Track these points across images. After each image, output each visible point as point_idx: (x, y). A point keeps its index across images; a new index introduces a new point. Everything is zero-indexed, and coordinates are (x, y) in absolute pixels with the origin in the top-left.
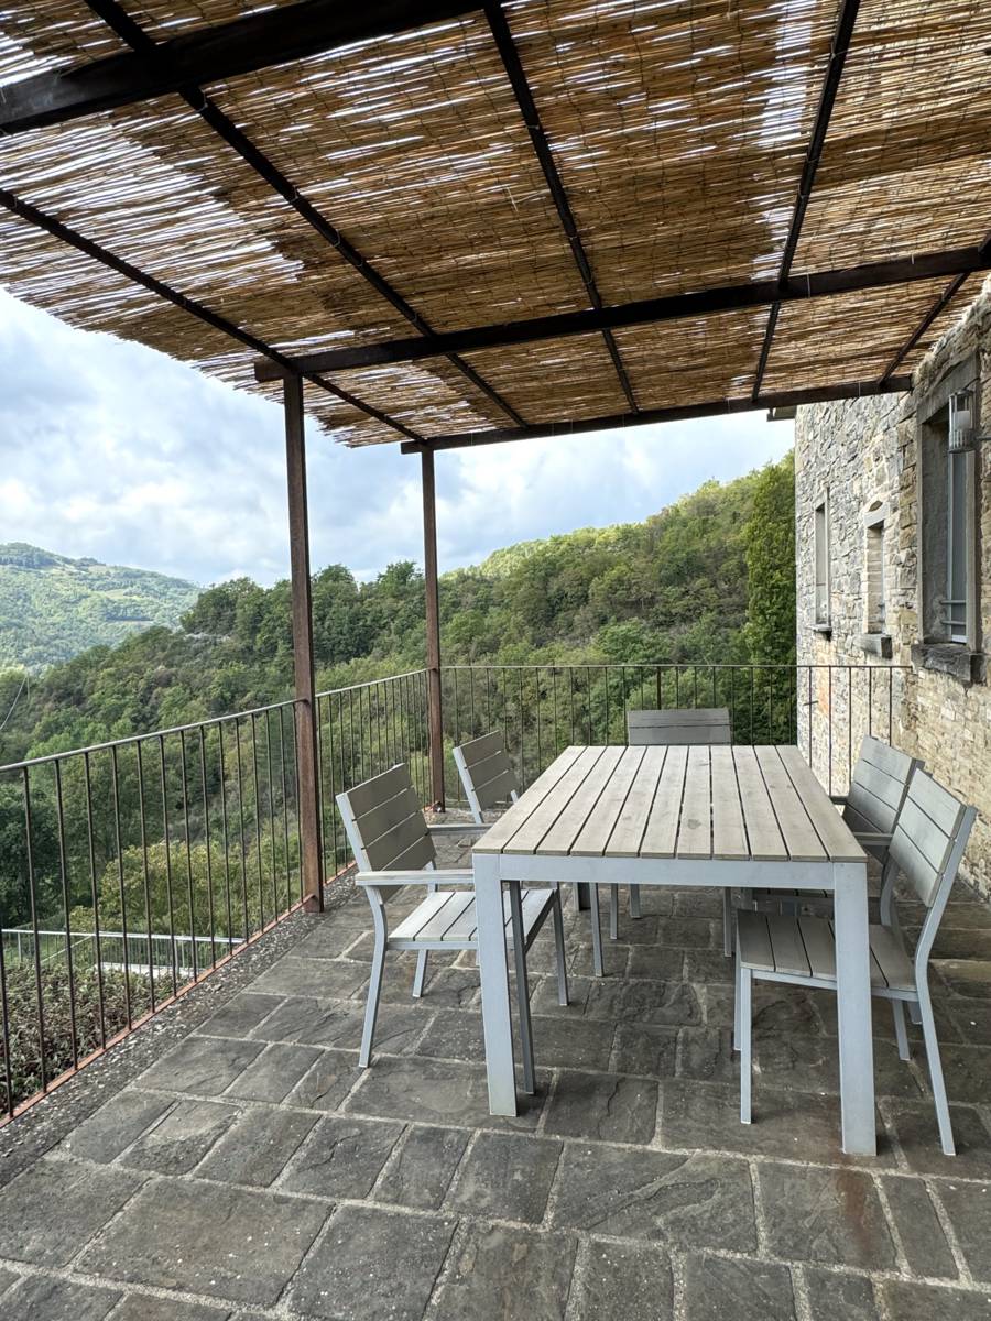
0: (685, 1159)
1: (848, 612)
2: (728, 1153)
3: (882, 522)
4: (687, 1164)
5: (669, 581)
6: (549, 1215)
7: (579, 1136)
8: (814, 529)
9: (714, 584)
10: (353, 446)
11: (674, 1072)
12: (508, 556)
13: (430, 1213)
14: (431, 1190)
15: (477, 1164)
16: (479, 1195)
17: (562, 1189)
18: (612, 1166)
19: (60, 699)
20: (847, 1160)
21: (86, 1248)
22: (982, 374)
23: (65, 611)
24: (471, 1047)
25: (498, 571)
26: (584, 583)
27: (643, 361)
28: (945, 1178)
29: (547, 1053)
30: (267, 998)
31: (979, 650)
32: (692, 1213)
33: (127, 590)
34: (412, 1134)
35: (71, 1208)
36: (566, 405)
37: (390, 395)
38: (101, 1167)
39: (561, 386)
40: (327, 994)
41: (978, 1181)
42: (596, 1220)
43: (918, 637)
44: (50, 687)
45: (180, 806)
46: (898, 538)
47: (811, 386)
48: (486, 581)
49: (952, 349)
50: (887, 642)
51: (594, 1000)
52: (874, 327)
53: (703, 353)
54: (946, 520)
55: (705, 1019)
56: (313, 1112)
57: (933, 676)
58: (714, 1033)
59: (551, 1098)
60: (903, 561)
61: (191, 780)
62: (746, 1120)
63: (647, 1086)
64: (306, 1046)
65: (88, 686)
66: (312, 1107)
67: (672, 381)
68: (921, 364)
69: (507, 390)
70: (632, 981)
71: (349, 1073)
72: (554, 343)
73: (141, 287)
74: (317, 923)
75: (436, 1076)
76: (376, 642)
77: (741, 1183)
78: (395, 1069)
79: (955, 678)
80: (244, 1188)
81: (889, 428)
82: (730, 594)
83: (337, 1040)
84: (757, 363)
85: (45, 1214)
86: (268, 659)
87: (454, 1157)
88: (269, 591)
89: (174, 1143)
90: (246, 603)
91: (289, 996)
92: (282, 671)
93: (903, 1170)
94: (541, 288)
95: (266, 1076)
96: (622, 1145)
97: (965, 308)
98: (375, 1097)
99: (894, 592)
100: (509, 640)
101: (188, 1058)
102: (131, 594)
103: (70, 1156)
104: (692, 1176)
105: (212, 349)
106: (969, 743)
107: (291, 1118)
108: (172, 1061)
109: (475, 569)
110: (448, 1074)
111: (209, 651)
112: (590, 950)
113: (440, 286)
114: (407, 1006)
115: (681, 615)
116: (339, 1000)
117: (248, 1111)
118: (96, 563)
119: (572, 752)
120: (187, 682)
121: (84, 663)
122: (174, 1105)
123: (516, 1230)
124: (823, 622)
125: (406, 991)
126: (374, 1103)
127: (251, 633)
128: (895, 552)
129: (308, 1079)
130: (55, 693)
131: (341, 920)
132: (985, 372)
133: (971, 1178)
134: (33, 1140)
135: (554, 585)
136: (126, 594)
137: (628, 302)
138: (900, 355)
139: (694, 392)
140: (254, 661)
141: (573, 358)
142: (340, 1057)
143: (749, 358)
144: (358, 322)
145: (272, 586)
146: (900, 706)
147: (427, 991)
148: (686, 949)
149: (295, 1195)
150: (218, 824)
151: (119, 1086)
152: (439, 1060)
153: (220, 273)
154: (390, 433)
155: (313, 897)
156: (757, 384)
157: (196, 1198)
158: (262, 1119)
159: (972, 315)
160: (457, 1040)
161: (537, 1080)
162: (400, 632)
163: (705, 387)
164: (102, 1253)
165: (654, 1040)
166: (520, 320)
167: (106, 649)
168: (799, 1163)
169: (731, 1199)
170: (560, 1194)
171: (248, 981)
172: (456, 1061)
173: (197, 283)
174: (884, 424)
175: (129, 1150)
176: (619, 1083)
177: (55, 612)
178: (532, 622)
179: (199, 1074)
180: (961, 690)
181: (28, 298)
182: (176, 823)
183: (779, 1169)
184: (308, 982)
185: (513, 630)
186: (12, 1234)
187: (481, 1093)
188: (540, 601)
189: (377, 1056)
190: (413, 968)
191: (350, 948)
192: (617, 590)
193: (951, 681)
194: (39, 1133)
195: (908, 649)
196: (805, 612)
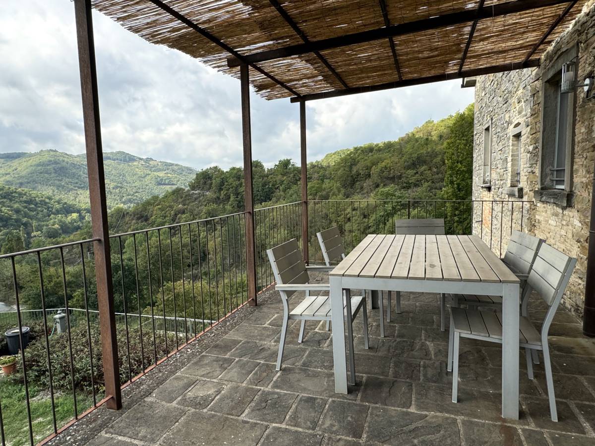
0: (426, 416)
1: (500, 177)
2: (446, 415)
3: (521, 132)
4: (428, 418)
5: (408, 168)
6: (364, 436)
7: (377, 403)
8: (483, 139)
9: (430, 169)
10: (269, 100)
11: (420, 379)
12: (333, 156)
13: (311, 431)
14: (311, 422)
15: (331, 413)
16: (332, 425)
17: (369, 425)
18: (393, 417)
19: (138, 219)
20: (504, 420)
21: (164, 436)
22: (580, 54)
23: (140, 181)
24: (326, 364)
25: (329, 163)
26: (369, 168)
27: (407, 54)
28: (553, 431)
29: (360, 368)
30: (234, 340)
31: (571, 191)
32: (431, 439)
33: (166, 172)
34: (301, 399)
35: (157, 419)
36: (368, 77)
37: (287, 74)
38: (169, 404)
39: (367, 68)
40: (261, 340)
41: (570, 433)
42: (386, 439)
43: (538, 187)
44: (134, 214)
45: (189, 266)
46: (529, 140)
47: (488, 65)
48: (323, 168)
49: (563, 43)
50: (521, 190)
51: (381, 347)
52: (524, 32)
53: (436, 49)
54: (555, 128)
55: (433, 357)
56: (257, 387)
57: (545, 205)
58: (437, 363)
59: (363, 387)
60: (531, 151)
61: (193, 255)
62: (455, 401)
63: (407, 384)
64: (252, 360)
65: (149, 214)
66: (256, 386)
67: (420, 64)
68: (545, 53)
69: (341, 70)
70: (398, 340)
71: (272, 372)
72: (365, 45)
73: (180, 21)
74: (255, 310)
75: (310, 375)
76: (273, 195)
77: (454, 428)
78: (292, 372)
79: (557, 205)
80: (229, 416)
81: (526, 86)
82: (438, 174)
83: (265, 358)
84: (462, 54)
85: (146, 421)
86: (226, 202)
87: (320, 409)
88: (227, 172)
89: (198, 396)
90: (217, 177)
91: (244, 340)
92: (232, 208)
93: (532, 426)
94: (361, 17)
95: (235, 372)
96: (396, 408)
97: (571, 22)
98: (283, 382)
99: (525, 166)
100: (333, 194)
101: (202, 363)
102: (167, 173)
103: (155, 399)
104: (430, 423)
105: (209, 52)
106: (564, 236)
107: (247, 390)
108: (196, 364)
109: (318, 162)
110: (316, 375)
111: (201, 199)
112: (378, 326)
113: (314, 17)
114: (296, 346)
115: (414, 184)
116: (266, 343)
117: (229, 386)
118: (153, 160)
119: (370, 237)
120: (191, 212)
121: (148, 203)
122: (198, 382)
123: (350, 441)
124: (487, 183)
125: (296, 340)
126: (284, 385)
127: (219, 191)
128: (527, 147)
129: (254, 374)
130: (136, 216)
131: (265, 309)
132: (581, 53)
133: (566, 432)
134: (140, 392)
135: (355, 169)
136: (165, 174)
137: (403, 23)
138: (535, 48)
139: (430, 70)
140: (220, 203)
141: (373, 53)
142: (267, 366)
143: (459, 51)
144: (275, 37)
145: (228, 170)
146: (526, 221)
147: (304, 340)
148: (423, 327)
149: (251, 420)
150: (206, 274)
151: (173, 373)
152: (311, 369)
153: (214, 14)
154: (286, 93)
155: (253, 299)
156: (461, 65)
157: (209, 419)
158: (235, 389)
159: (575, 25)
160: (319, 361)
161: (356, 379)
162: (284, 191)
163: (436, 67)
164: (171, 438)
165: (410, 365)
166: (351, 33)
167: (157, 197)
168: (481, 421)
169: (448, 434)
170: (369, 427)
171: (226, 333)
172: (319, 370)
173: (204, 19)
174: (523, 84)
175: (179, 398)
176: (394, 382)
177: (136, 181)
178: (344, 186)
179: (207, 370)
180: (560, 211)
181: (130, 29)
182: (188, 273)
183: (471, 422)
184: (252, 334)
185: (335, 190)
186: (133, 428)
187: (331, 383)
188: (348, 176)
189: (284, 366)
190: (298, 330)
191: (269, 321)
192: (384, 172)
193: (555, 207)
194: (142, 389)
195: (532, 194)
196: (477, 179)
